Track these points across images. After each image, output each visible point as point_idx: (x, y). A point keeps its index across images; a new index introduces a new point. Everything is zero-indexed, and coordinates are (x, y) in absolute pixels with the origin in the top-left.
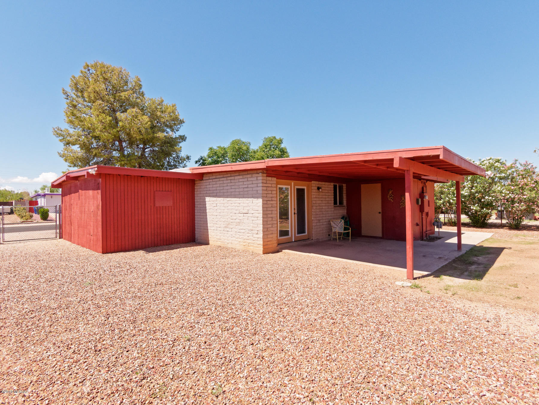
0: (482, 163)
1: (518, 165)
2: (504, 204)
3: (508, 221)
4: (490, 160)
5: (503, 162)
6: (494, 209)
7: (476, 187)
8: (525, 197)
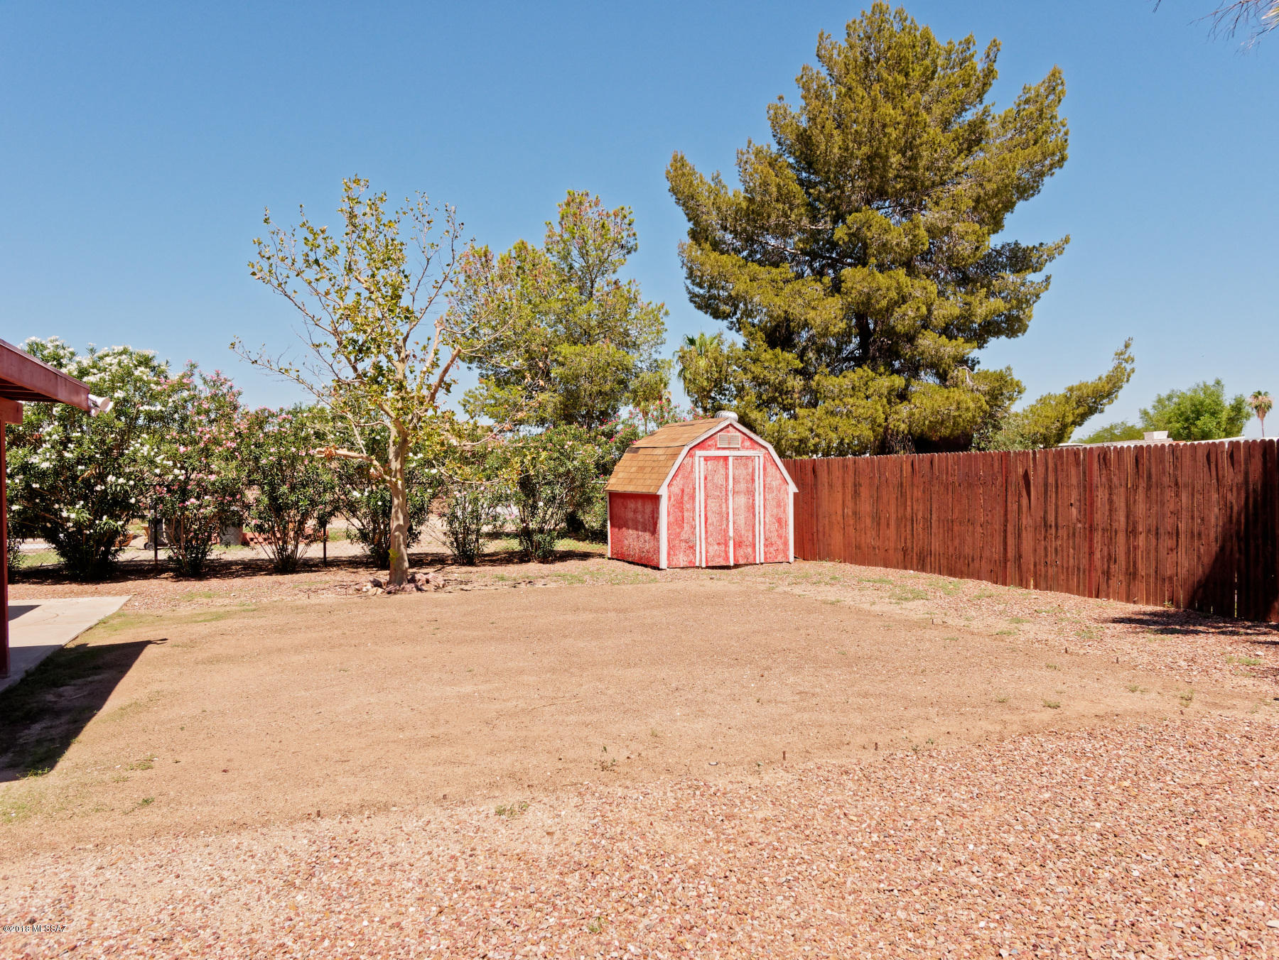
0: (101, 364)
1: (197, 381)
2: (161, 500)
3: (172, 554)
4: (124, 356)
5: (159, 366)
6: (134, 517)
7: (79, 443)
8: (213, 478)
